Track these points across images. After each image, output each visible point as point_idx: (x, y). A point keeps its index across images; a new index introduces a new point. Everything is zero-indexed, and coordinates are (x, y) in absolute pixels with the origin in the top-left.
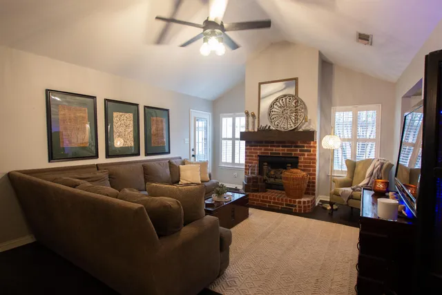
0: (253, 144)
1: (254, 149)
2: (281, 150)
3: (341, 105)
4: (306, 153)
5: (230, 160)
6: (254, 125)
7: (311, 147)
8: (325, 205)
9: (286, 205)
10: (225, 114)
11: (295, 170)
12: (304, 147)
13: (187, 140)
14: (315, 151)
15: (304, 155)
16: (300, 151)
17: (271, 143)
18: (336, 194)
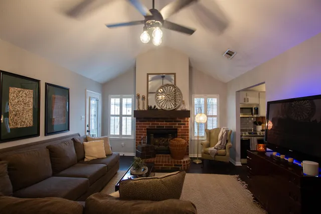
0: (142, 120)
1: (144, 124)
2: (164, 124)
3: (197, 94)
4: (182, 126)
5: (118, 133)
6: (144, 105)
7: (185, 121)
8: (194, 161)
9: (175, 165)
10: (112, 96)
11: (177, 139)
12: (181, 121)
13: (83, 117)
14: (188, 124)
15: (181, 127)
16: (178, 124)
17: (157, 119)
18: (206, 153)
